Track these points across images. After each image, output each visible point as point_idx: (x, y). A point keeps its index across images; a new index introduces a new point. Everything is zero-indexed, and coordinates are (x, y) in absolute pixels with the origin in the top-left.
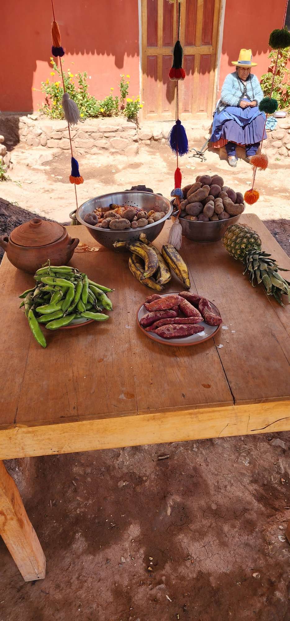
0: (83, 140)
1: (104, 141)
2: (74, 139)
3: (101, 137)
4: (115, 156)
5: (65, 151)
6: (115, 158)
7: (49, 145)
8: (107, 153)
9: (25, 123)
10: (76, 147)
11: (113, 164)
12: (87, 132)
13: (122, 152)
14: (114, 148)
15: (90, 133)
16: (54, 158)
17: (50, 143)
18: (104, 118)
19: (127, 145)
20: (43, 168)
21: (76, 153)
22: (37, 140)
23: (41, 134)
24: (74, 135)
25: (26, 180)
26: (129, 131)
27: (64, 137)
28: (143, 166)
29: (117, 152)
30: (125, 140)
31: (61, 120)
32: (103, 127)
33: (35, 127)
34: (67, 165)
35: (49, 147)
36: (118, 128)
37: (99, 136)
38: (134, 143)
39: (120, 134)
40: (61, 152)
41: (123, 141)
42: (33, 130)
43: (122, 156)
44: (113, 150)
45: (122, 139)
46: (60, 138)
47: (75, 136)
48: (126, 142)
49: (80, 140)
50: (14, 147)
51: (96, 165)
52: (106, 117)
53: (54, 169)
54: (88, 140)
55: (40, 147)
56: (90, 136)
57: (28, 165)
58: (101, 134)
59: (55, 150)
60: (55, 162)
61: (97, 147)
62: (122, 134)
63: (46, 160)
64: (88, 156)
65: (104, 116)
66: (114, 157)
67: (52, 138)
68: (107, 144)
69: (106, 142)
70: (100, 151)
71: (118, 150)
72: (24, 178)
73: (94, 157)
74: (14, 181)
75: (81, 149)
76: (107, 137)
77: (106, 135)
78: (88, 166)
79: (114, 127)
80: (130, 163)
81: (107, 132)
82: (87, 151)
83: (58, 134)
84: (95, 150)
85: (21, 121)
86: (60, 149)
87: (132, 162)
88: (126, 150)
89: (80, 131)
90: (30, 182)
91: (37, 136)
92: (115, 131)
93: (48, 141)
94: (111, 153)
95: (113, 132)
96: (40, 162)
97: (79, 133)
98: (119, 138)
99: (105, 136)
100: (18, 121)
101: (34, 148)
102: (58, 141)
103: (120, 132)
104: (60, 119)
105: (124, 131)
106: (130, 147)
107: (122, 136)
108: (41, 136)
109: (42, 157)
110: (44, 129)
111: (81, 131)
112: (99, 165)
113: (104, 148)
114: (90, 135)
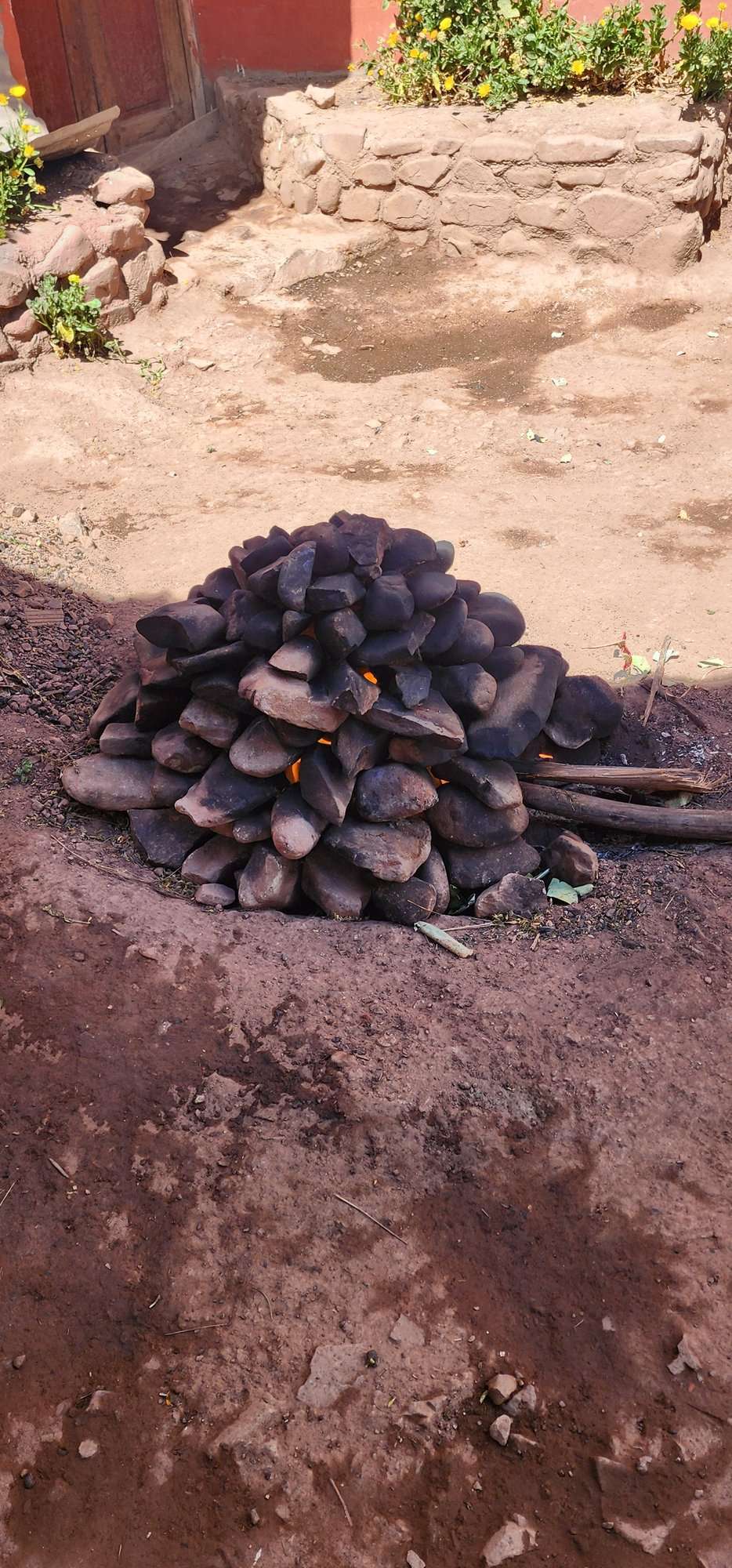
0: (471, 195)
1: (554, 200)
2: (441, 189)
3: (545, 183)
4: (591, 266)
5: (404, 237)
6: (590, 278)
7: (345, 210)
8: (560, 255)
9: (280, 121)
10: (445, 224)
11: (573, 299)
12: (490, 162)
13: (623, 253)
14: (589, 231)
15: (502, 168)
16: (348, 263)
17: (355, 202)
18: (596, 98)
19: (648, 222)
20: (284, 304)
21: (442, 245)
22: (306, 190)
23: (321, 164)
24: (442, 170)
25: (196, 353)
26: (662, 162)
27: (402, 181)
28: (692, 319)
29: (602, 251)
30: (644, 201)
31: (419, 105)
32: (557, 142)
33: (306, 139)
34: (379, 298)
35: (345, 220)
36: (618, 145)
37: (535, 181)
38: (678, 213)
39: (624, 172)
40: (386, 239)
41: (632, 204)
42: (300, 148)
43: (619, 268)
44: (584, 242)
45: (625, 195)
46: (389, 181)
47: (443, 176)
48: (642, 207)
49: (461, 195)
50: (232, 213)
51: (497, 301)
52: (600, 92)
53: (323, 312)
54: (490, 195)
55: (317, 217)
56: (501, 180)
57: (228, 293)
58: (547, 171)
59: (363, 233)
60: (343, 282)
61: (523, 224)
62: (630, 173)
63: (312, 273)
64: (484, 261)
65: (594, 91)
66: (584, 273)
67: (359, 183)
68: (564, 216)
69: (563, 206)
70: (534, 245)
71: (604, 244)
72: (187, 348)
73: (507, 265)
74: (143, 357)
75: (462, 230)
76: (568, 187)
77: (567, 175)
78: (465, 305)
79: (601, 142)
80: (643, 301)
81: (568, 163)
82: (484, 241)
83: (383, 167)
84: (516, 237)
85: (270, 110)
86: (385, 228)
87: (655, 299)
88: (638, 244)
89: (463, 159)
90: (205, 363)
91: (306, 172)
92: (605, 160)
93: (345, 196)
94: (576, 255)
95: (594, 162)
96: (283, 280)
97: (457, 167)
98: (616, 193)
99: (559, 183)
100: (261, 111)
101: (298, 218)
102: (380, 193)
103: (624, 167)
104: (416, 103)
105: (640, 160)
106: (658, 230)
107: (630, 184)
108: (321, 172)
109: (298, 260)
110: (333, 148)
111: (469, 160)
112: (512, 304)
113: (549, 231)
114: (500, 175)
